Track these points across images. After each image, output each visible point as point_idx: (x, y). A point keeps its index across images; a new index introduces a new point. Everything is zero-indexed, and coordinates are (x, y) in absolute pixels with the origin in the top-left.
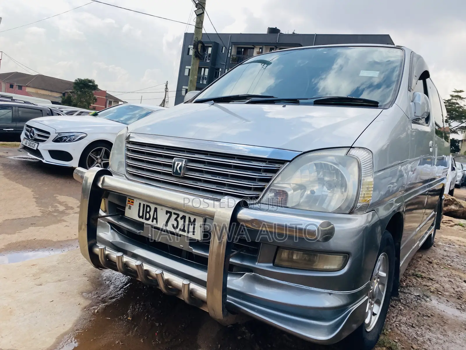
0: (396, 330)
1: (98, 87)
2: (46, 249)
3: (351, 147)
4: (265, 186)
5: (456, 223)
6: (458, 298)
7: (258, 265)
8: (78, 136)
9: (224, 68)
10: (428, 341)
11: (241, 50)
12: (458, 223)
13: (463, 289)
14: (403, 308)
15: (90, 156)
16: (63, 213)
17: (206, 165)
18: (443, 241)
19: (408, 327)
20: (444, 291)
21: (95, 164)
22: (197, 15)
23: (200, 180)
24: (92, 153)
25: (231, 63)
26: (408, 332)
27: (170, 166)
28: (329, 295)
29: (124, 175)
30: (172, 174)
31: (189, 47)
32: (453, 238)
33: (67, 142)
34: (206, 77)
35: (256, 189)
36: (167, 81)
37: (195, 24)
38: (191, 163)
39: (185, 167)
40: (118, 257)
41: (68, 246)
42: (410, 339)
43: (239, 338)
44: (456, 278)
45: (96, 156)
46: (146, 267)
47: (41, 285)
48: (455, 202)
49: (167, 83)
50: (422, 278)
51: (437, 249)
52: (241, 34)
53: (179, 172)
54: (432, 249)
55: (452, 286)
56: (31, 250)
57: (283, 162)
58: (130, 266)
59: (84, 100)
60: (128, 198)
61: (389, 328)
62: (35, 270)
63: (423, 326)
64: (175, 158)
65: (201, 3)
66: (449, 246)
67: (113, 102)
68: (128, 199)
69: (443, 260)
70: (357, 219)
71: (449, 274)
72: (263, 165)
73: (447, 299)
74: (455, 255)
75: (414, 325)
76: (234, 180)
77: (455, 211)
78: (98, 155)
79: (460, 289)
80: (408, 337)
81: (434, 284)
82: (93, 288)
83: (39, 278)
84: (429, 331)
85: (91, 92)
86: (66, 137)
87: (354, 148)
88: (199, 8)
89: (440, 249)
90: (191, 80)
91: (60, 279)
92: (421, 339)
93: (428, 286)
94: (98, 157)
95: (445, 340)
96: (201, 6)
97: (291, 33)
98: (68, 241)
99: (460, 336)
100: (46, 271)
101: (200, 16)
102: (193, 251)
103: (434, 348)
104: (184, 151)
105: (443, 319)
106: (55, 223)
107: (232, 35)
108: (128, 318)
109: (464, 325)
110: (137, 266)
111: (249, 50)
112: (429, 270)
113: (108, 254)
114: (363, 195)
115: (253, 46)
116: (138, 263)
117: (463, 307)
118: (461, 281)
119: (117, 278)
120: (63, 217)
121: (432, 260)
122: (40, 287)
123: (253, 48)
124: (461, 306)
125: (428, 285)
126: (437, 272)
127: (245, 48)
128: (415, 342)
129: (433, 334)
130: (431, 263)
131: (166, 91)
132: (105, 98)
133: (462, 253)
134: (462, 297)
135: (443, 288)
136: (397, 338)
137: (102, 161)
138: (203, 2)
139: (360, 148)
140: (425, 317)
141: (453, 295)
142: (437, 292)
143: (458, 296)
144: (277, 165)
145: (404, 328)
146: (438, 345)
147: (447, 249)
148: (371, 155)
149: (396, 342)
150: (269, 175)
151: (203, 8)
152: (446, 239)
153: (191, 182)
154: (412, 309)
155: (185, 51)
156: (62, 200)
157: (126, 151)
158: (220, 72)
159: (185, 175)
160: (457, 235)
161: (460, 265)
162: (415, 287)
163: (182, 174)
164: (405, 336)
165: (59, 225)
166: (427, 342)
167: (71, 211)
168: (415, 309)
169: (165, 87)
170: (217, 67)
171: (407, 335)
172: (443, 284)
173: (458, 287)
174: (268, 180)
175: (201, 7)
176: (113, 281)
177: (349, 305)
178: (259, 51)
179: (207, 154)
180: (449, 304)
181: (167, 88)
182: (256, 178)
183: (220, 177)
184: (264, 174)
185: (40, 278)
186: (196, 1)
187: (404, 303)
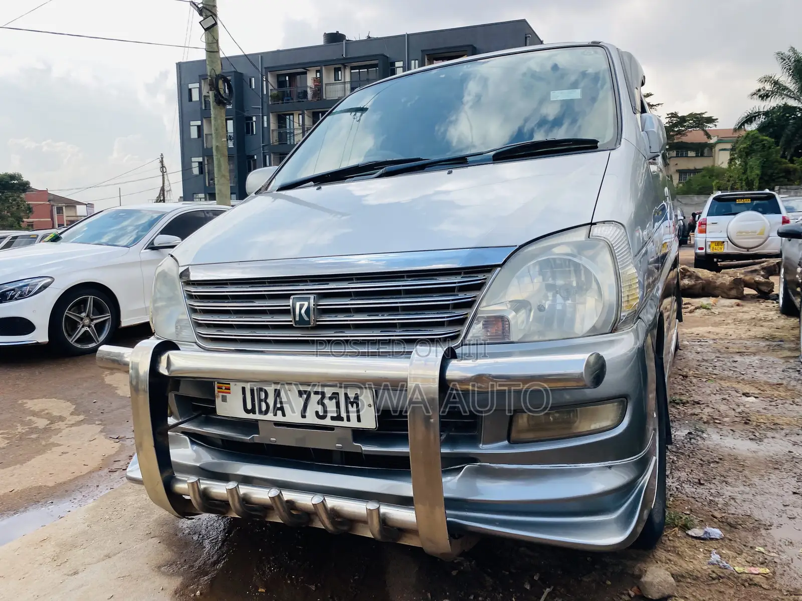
0: (680, 495)
1: (31, 185)
2: (40, 503)
3: (592, 224)
4: (467, 314)
5: (697, 305)
6: (746, 423)
7: (484, 449)
8: (36, 285)
9: (261, 115)
10: (731, 500)
11: (284, 80)
12: (699, 305)
13: (747, 406)
14: (675, 459)
15: (67, 317)
16: (46, 430)
17: (353, 298)
18: (688, 338)
19: (695, 487)
20: (721, 415)
21: (80, 328)
22: (206, 30)
23: (347, 327)
24: (69, 310)
25: (271, 104)
26: (698, 493)
27: (286, 312)
28: (608, 470)
29: (194, 344)
30: (294, 325)
31: (190, 87)
32: (701, 330)
33: (16, 299)
34: (232, 135)
35: (452, 323)
36: (162, 154)
37: (204, 45)
38: (324, 300)
39: (315, 309)
40: (230, 491)
41: (80, 488)
42: (706, 503)
43: (454, 573)
44: (730, 392)
45: (78, 315)
46: (287, 495)
47: (76, 573)
48: (688, 273)
49: (162, 158)
50: (684, 404)
51: (686, 353)
52: (278, 51)
53: (306, 319)
54: (679, 355)
55: (730, 406)
56: (12, 513)
57: (488, 269)
58: (253, 500)
59: (9, 214)
60: (216, 383)
61: (669, 495)
62: (50, 549)
63: (715, 479)
64: (292, 297)
65: (208, 7)
66: (699, 343)
67: (64, 208)
68: (216, 385)
69: (701, 368)
70: (623, 339)
71: (718, 388)
72: (456, 280)
73: (731, 428)
74: (713, 356)
75: (702, 482)
76: (412, 314)
77: (691, 287)
78: (81, 313)
79: (741, 408)
80: (701, 502)
81: (704, 410)
82: (174, 553)
83: (66, 562)
84: (727, 485)
85: (18, 197)
86: (13, 290)
87: (595, 224)
88: (206, 16)
89: (691, 352)
90: (217, 146)
91: (106, 552)
92: (720, 500)
93: (697, 415)
94: (83, 315)
95: (753, 492)
96: (208, 11)
97: (364, 37)
98: (76, 478)
99: (771, 480)
100: (74, 546)
101: (211, 29)
102: (363, 449)
103: (745, 509)
104: (306, 281)
105: (737, 460)
106: (40, 452)
107: (263, 56)
108: (260, 590)
109: (770, 463)
110: (272, 498)
111: (298, 77)
112: (688, 388)
113: (205, 489)
114: (626, 298)
115: (304, 68)
116: (274, 492)
117: (757, 434)
118: (739, 395)
119: (209, 524)
120: (50, 437)
121: (687, 372)
122: (76, 576)
123: (305, 73)
124: (754, 434)
125: (696, 413)
126: (700, 389)
127: (290, 75)
128: (715, 507)
129: (733, 487)
130: (687, 377)
131: (163, 172)
132: (48, 203)
133: (722, 351)
134: (750, 419)
135: (719, 411)
136: (686, 508)
137: (92, 320)
138: (211, 4)
139: (604, 222)
140: (712, 464)
141: (736, 419)
142: (713, 421)
143: (745, 419)
144: (481, 276)
145: (688, 489)
146: (747, 502)
147: (699, 349)
148: (623, 230)
149: (688, 514)
150: (471, 294)
151: (214, 15)
152: (692, 333)
153: (331, 333)
154: (689, 456)
155: (184, 94)
156: (36, 408)
157: (186, 299)
158: (254, 123)
159: (317, 323)
160: (704, 324)
161: (727, 371)
162: (679, 421)
163: (313, 321)
164: (697, 501)
165: (48, 455)
166: (731, 503)
167: (61, 425)
168: (693, 455)
169: (160, 165)
170: (246, 114)
171: (698, 499)
172: (716, 406)
173: (739, 406)
174: (469, 305)
175: (210, 14)
176: (204, 532)
177: (639, 478)
178: (315, 77)
179: (352, 279)
180: (737, 434)
181: (163, 167)
182: (449, 304)
183: (384, 315)
184: (461, 295)
185: (69, 561)
186: (199, 4)
187: (674, 450)
